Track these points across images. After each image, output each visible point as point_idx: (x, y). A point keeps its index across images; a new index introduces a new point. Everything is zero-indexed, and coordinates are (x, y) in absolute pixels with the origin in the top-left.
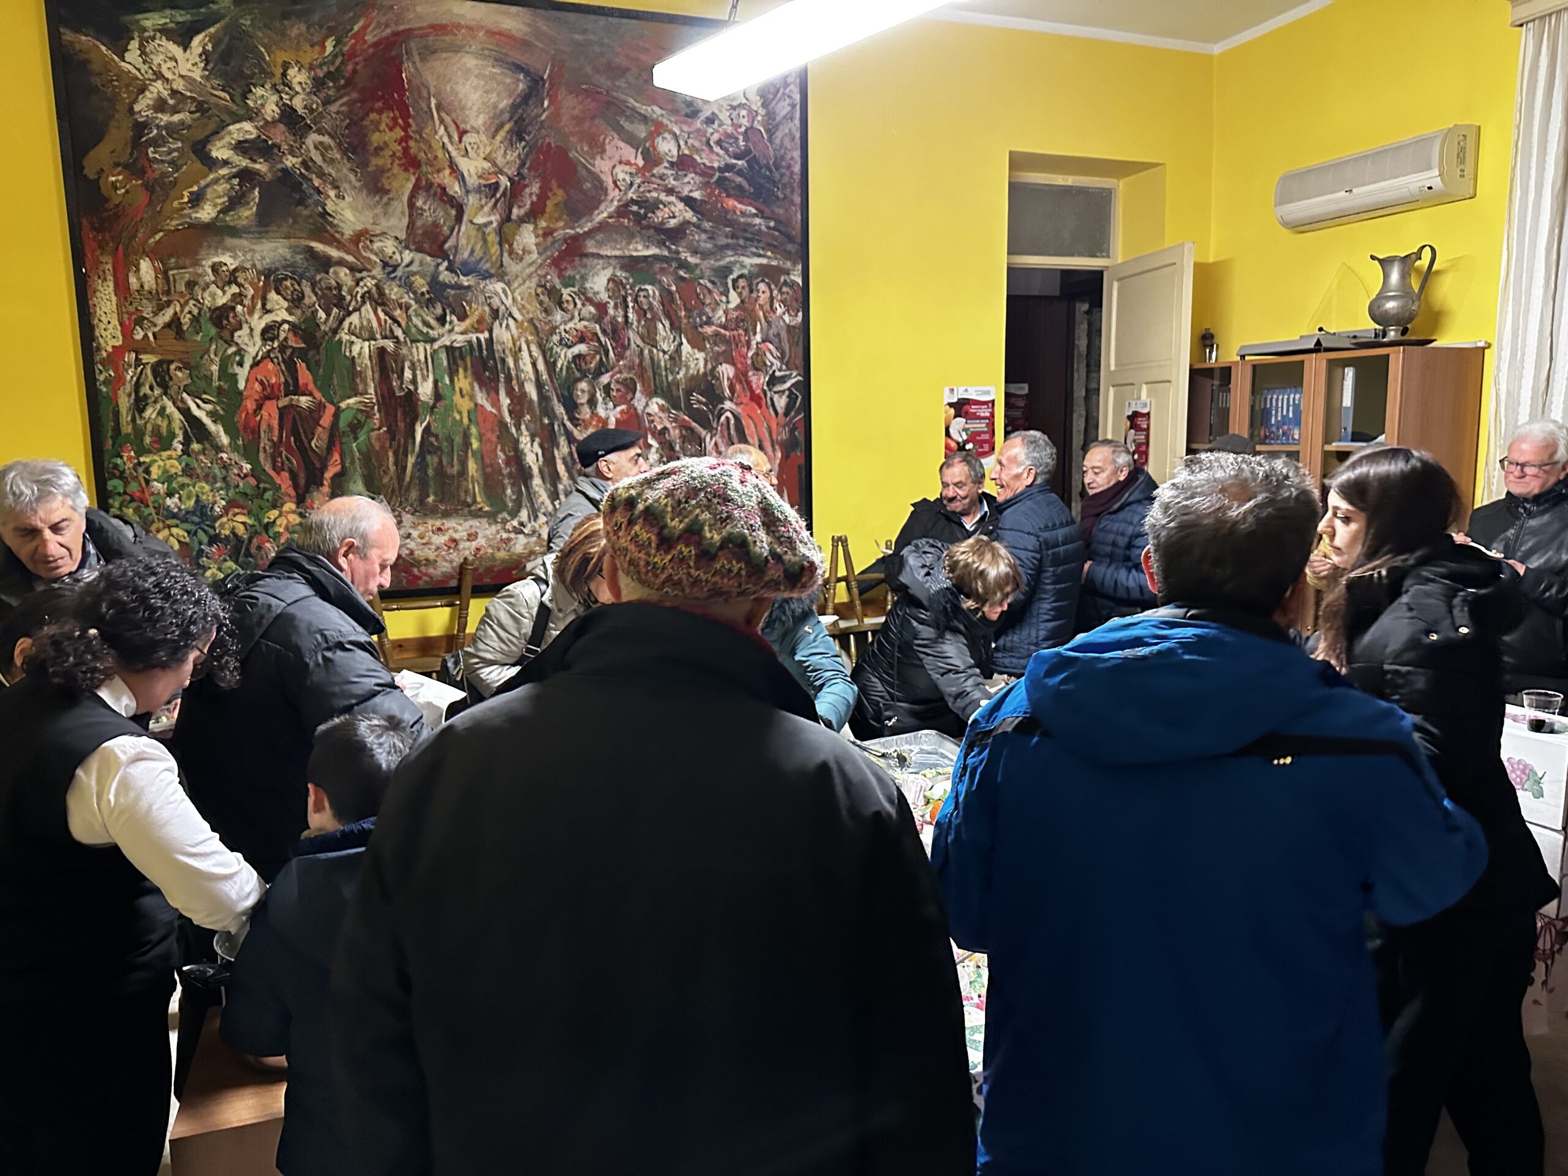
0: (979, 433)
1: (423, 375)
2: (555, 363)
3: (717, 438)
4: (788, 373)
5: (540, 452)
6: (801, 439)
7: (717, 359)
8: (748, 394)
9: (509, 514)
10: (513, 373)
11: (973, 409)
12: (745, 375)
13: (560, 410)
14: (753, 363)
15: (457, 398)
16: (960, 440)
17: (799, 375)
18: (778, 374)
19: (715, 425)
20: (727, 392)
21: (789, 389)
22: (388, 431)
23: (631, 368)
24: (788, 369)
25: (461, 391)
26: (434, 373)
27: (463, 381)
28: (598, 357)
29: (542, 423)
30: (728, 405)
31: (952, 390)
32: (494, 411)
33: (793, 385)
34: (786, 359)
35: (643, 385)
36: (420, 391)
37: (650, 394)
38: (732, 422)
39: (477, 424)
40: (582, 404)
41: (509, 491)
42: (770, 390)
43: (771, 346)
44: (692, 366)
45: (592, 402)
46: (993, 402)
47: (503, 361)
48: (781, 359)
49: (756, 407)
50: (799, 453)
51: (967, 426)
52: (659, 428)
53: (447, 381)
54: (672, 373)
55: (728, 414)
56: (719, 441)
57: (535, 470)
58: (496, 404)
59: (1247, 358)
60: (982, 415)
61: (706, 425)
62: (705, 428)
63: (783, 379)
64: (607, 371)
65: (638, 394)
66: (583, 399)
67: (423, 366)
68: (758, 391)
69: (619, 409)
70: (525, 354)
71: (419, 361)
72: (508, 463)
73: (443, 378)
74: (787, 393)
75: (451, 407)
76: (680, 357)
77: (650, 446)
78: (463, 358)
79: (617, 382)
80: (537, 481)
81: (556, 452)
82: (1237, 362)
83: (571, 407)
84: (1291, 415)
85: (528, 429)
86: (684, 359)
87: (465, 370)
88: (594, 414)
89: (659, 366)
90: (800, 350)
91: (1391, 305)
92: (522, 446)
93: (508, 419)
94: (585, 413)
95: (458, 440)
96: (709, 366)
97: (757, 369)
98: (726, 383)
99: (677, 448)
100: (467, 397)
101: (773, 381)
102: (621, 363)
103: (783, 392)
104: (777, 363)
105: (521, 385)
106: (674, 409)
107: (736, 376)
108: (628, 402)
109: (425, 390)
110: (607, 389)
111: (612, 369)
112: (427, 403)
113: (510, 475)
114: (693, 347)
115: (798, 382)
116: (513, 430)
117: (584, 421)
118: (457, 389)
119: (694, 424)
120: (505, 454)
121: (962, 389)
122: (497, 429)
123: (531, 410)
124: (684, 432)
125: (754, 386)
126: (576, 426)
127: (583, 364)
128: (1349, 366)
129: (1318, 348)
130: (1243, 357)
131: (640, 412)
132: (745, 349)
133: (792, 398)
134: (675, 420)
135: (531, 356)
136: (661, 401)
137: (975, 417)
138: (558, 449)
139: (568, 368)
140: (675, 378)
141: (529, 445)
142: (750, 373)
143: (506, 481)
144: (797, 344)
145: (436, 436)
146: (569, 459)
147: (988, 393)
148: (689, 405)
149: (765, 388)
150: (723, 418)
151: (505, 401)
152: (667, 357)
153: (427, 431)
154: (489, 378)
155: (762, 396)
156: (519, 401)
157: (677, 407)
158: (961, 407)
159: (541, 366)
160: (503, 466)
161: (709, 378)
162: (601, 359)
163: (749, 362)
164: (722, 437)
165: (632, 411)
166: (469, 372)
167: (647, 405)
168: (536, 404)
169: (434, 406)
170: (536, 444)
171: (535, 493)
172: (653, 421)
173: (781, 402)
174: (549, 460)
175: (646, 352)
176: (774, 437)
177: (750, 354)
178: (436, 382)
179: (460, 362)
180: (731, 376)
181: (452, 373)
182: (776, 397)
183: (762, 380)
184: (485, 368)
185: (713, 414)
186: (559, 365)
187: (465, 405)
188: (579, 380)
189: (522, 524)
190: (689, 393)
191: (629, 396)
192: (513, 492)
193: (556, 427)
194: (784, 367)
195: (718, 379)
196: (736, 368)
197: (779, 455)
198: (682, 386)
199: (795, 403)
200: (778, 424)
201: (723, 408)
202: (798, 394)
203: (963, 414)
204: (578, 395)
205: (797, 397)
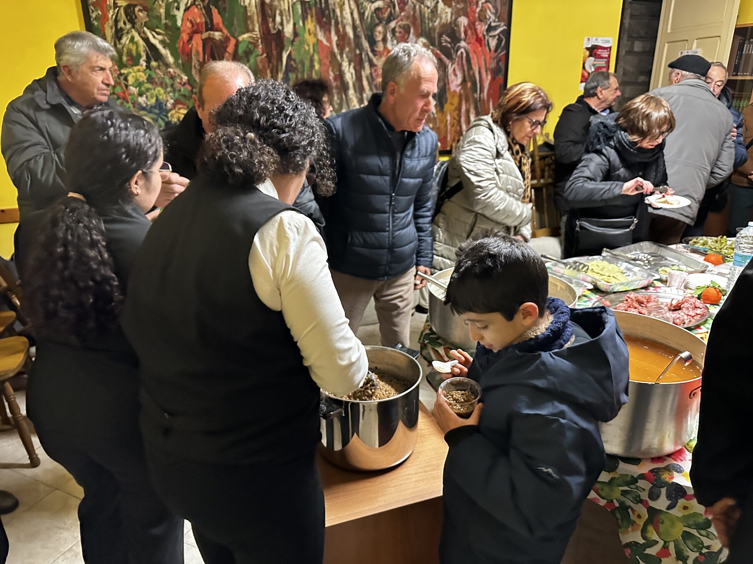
0: (600, 68)
1: (287, 19)
2: (364, 13)
3: (455, 65)
5: (353, 72)
7: (457, 13)
8: (475, 37)
10: (340, 19)
11: (599, 52)
12: (474, 24)
13: (366, 44)
14: (479, 17)
15: (307, 35)
17: (505, 25)
18: (493, 24)
22: (266, 57)
23: (408, 18)
24: (499, 21)
25: (309, 31)
26: (294, 19)
27: (311, 24)
28: (389, 10)
29: (355, 54)
30: (463, 44)
31: (589, 39)
32: (328, 44)
33: (502, 32)
34: (498, 14)
35: (414, 30)
36: (286, 30)
37: (419, 35)
38: (464, 55)
39: (318, 53)
40: (379, 41)
42: (488, 34)
43: (490, 6)
44: (444, 16)
45: (385, 40)
46: (610, 48)
47: (334, 11)
48: (495, 14)
49: (479, 45)
50: (501, 77)
51: (595, 63)
53: (301, 24)
54: (432, 21)
55: (462, 50)
56: (456, 67)
57: (351, 84)
58: (329, 40)
60: (604, 56)
62: (448, 59)
64: (394, 19)
65: (411, 36)
66: (379, 38)
67: (287, 13)
68: (480, 35)
70: (346, 7)
71: (285, 9)
72: (335, 79)
73: (299, 22)
74: (497, 37)
75: (303, 42)
76: (437, 11)
78: (310, 8)
79: (400, 27)
80: (351, 92)
81: (363, 73)
83: (372, 42)
85: (347, 57)
86: (439, 12)
87: (312, 17)
88: (385, 48)
89: (424, 17)
90: (506, 8)
92: (343, 68)
93: (336, 50)
94: (380, 47)
95: (307, 63)
96: (454, 18)
97: (481, 21)
98: (462, 29)
100: (312, 36)
101: (490, 29)
102: (403, 14)
103: (494, 36)
105: (344, 27)
106: (432, 46)
107: (469, 24)
108: (406, 41)
109: (288, 30)
110: (393, 31)
111: (398, 17)
112: (290, 38)
113: (337, 87)
114: (445, 4)
116: (339, 57)
117: (379, 52)
118: (307, 30)
119: (443, 56)
120: (334, 73)
121: (594, 38)
122: (329, 56)
123: (349, 44)
125: (479, 31)
126: (375, 55)
127: (380, 14)
133: (500, 40)
135: (350, 8)
136: (424, 41)
137: (599, 57)
138: (364, 71)
139: (372, 17)
140: (433, 25)
141: (348, 67)
142: (477, 23)
144: (505, 4)
145: (294, 60)
146: (370, 78)
147: (608, 42)
149: (485, 33)
150: (459, 53)
151: (334, 38)
152: (429, 10)
153: (289, 57)
154: (325, 22)
155: (483, 38)
156: (342, 37)
159: (356, 15)
160: (332, 81)
161: (453, 26)
162: (391, 11)
163: (477, 15)
164: (458, 65)
166: (314, 18)
168: (352, 41)
169: (293, 41)
170: (352, 67)
171: (351, 99)
173: (493, 43)
174: (359, 78)
175: (417, 7)
176: (488, 65)
177: (478, 10)
178: (294, 25)
179: (308, 11)
180: (466, 24)
181: (304, 19)
182: (490, 39)
183: (483, 28)
184: (323, 16)
185: (454, 49)
186: (366, 14)
187: (311, 40)
188: (377, 25)
190: (440, 36)
191: (406, 37)
192: (338, 98)
193: (363, 56)
194: (497, 20)
195: (458, 26)
196: (469, 20)
197: (489, 77)
198: (437, 31)
199: (501, 43)
200: (490, 57)
201: (459, 46)
202: (503, 37)
203: (593, 55)
204: (376, 35)
205: (502, 40)
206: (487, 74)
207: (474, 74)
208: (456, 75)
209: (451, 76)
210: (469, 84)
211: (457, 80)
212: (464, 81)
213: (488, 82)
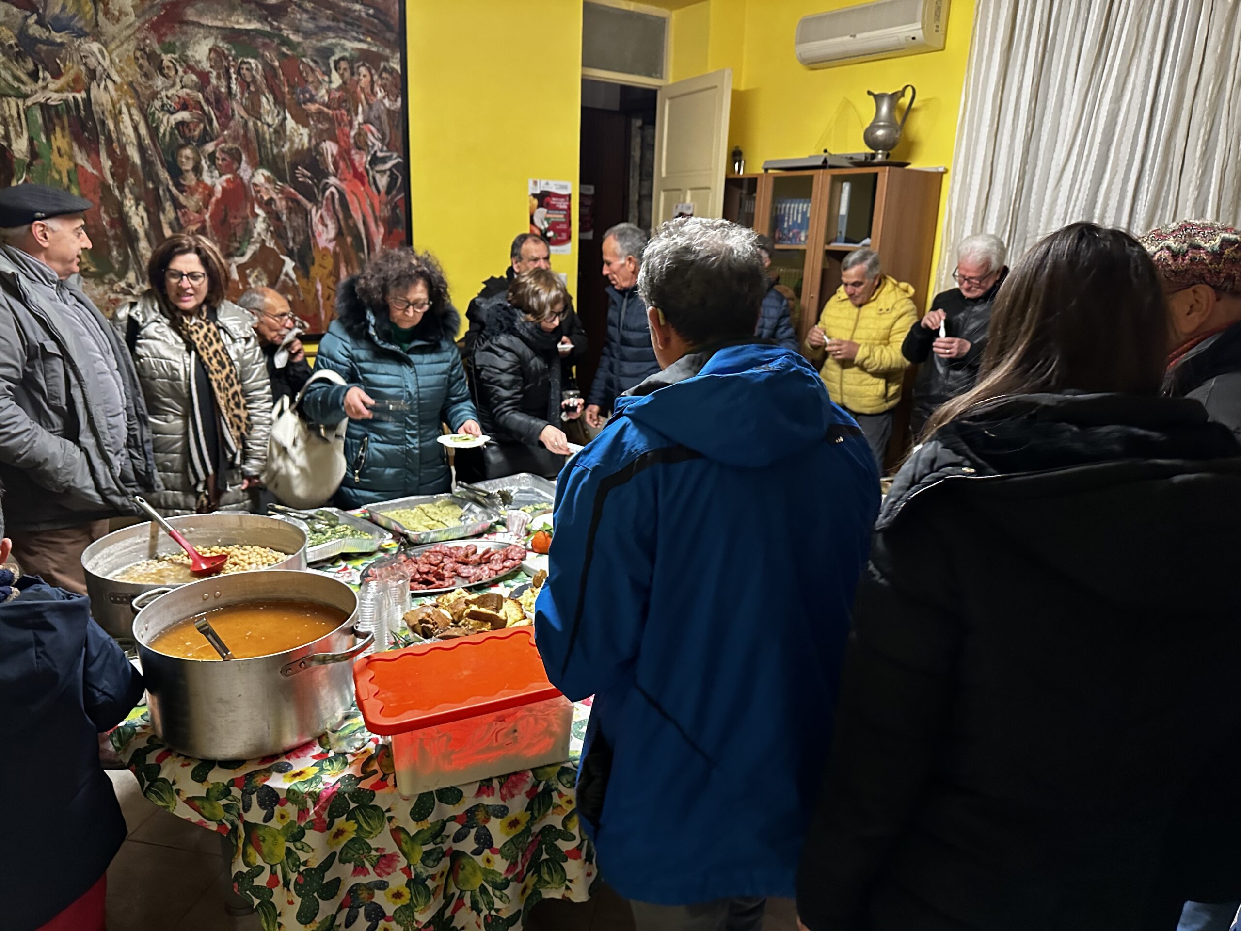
0: (558, 223)
1: (16, 131)
2: (157, 128)
3: (323, 211)
4: (388, 154)
5: (145, 215)
6: (403, 217)
7: (320, 136)
8: (352, 171)
9: (116, 275)
10: (114, 136)
12: (348, 152)
13: (164, 175)
14: (355, 143)
15: (55, 157)
16: (543, 228)
17: (399, 156)
18: (379, 154)
19: (320, 199)
20: (331, 168)
21: (390, 169)
24: (389, 150)
25: (59, 150)
26: (28, 130)
27: (60, 140)
28: (202, 125)
29: (146, 188)
30: (332, 180)
31: (535, 183)
32: (95, 172)
33: (394, 166)
34: (387, 140)
35: (249, 156)
36: (14, 147)
37: (256, 165)
38: (337, 196)
39: (78, 185)
40: (187, 171)
41: (115, 253)
42: (372, 169)
43: (372, 128)
44: (297, 140)
45: (197, 170)
46: (569, 196)
47: (103, 123)
48: (382, 141)
49: (359, 184)
50: (401, 230)
51: (549, 216)
52: (266, 198)
53: (44, 139)
54: (277, 146)
55: (333, 189)
56: (325, 214)
57: (141, 233)
58: (97, 165)
59: (770, 171)
60: (561, 207)
61: (312, 198)
62: (310, 201)
63: (384, 160)
64: (212, 140)
65: (244, 165)
66: (188, 166)
67: (17, 122)
68: (361, 169)
69: (225, 177)
70: (126, 117)
71: (11, 116)
72: (112, 225)
73: (39, 136)
74: (388, 173)
75: (49, 167)
76: (284, 131)
77: (257, 215)
78: (59, 117)
79: (222, 151)
80: (145, 245)
81: (162, 217)
82: (761, 175)
83: (176, 173)
84: (799, 221)
85: (132, 192)
86: (288, 133)
87: (63, 129)
88: (199, 181)
89: (264, 139)
90: (400, 134)
91: (880, 133)
92: (126, 209)
93: (111, 182)
94: (190, 179)
96: (313, 142)
97: (359, 149)
98: (330, 159)
99: (284, 218)
100: (66, 157)
101: (375, 160)
102: (226, 133)
103: (384, 172)
104: (378, 144)
105: (123, 148)
106: (280, 181)
107: (340, 153)
108: (234, 172)
109: (20, 147)
110: (212, 157)
111: (217, 138)
112: (23, 160)
113: (116, 237)
114: (297, 122)
115: (398, 163)
116: (117, 193)
117: (189, 187)
118: (55, 148)
119: (300, 197)
120: (109, 215)
121: (543, 182)
122: (100, 190)
123: (134, 173)
124: (290, 203)
125: (357, 164)
126: (182, 192)
127: (187, 132)
128: (846, 181)
129: (825, 165)
130: (766, 170)
131: (246, 182)
132: (347, 129)
133: (393, 179)
134: (282, 191)
135: (132, 120)
136: (267, 173)
137: (554, 208)
138: (164, 213)
139: (171, 134)
140: (280, 151)
141: (134, 208)
142: (353, 152)
143: (112, 243)
144: (397, 127)
147: (565, 187)
148: (294, 178)
149: (368, 166)
150: (328, 193)
151: (107, 164)
152: (271, 130)
154: (88, 139)
155: (365, 173)
156: (121, 164)
157: (282, 179)
158: (543, 199)
159: (143, 130)
160: (107, 227)
161: (314, 154)
162: (205, 127)
163: (352, 141)
164: (328, 210)
165: (238, 180)
166: (67, 132)
167: (253, 176)
168: (140, 168)
169: (30, 164)
170: (141, 208)
171: (143, 255)
172: (259, 192)
173: (383, 182)
174: (155, 224)
175: (251, 124)
176: (377, 214)
177: (353, 133)
178: (31, 140)
179: (56, 121)
180: (335, 152)
181: (49, 132)
182: (378, 176)
183: (364, 159)
184: (84, 128)
185: (318, 188)
186: (162, 131)
187: (64, 164)
188: (183, 147)
189: (130, 285)
190: (294, 166)
191: (235, 166)
192: (119, 254)
193: (161, 192)
194: (385, 148)
195: (322, 155)
196: (340, 146)
197: (382, 230)
198: (287, 160)
199: (396, 183)
200: (380, 202)
201: (327, 183)
202: (399, 174)
203: (545, 204)
204: (182, 162)
205: (397, 178)
206: (377, 226)
207: (356, 226)
208: (325, 225)
209: (317, 225)
210: (349, 240)
211: (327, 233)
212: (340, 234)
213: (381, 237)
